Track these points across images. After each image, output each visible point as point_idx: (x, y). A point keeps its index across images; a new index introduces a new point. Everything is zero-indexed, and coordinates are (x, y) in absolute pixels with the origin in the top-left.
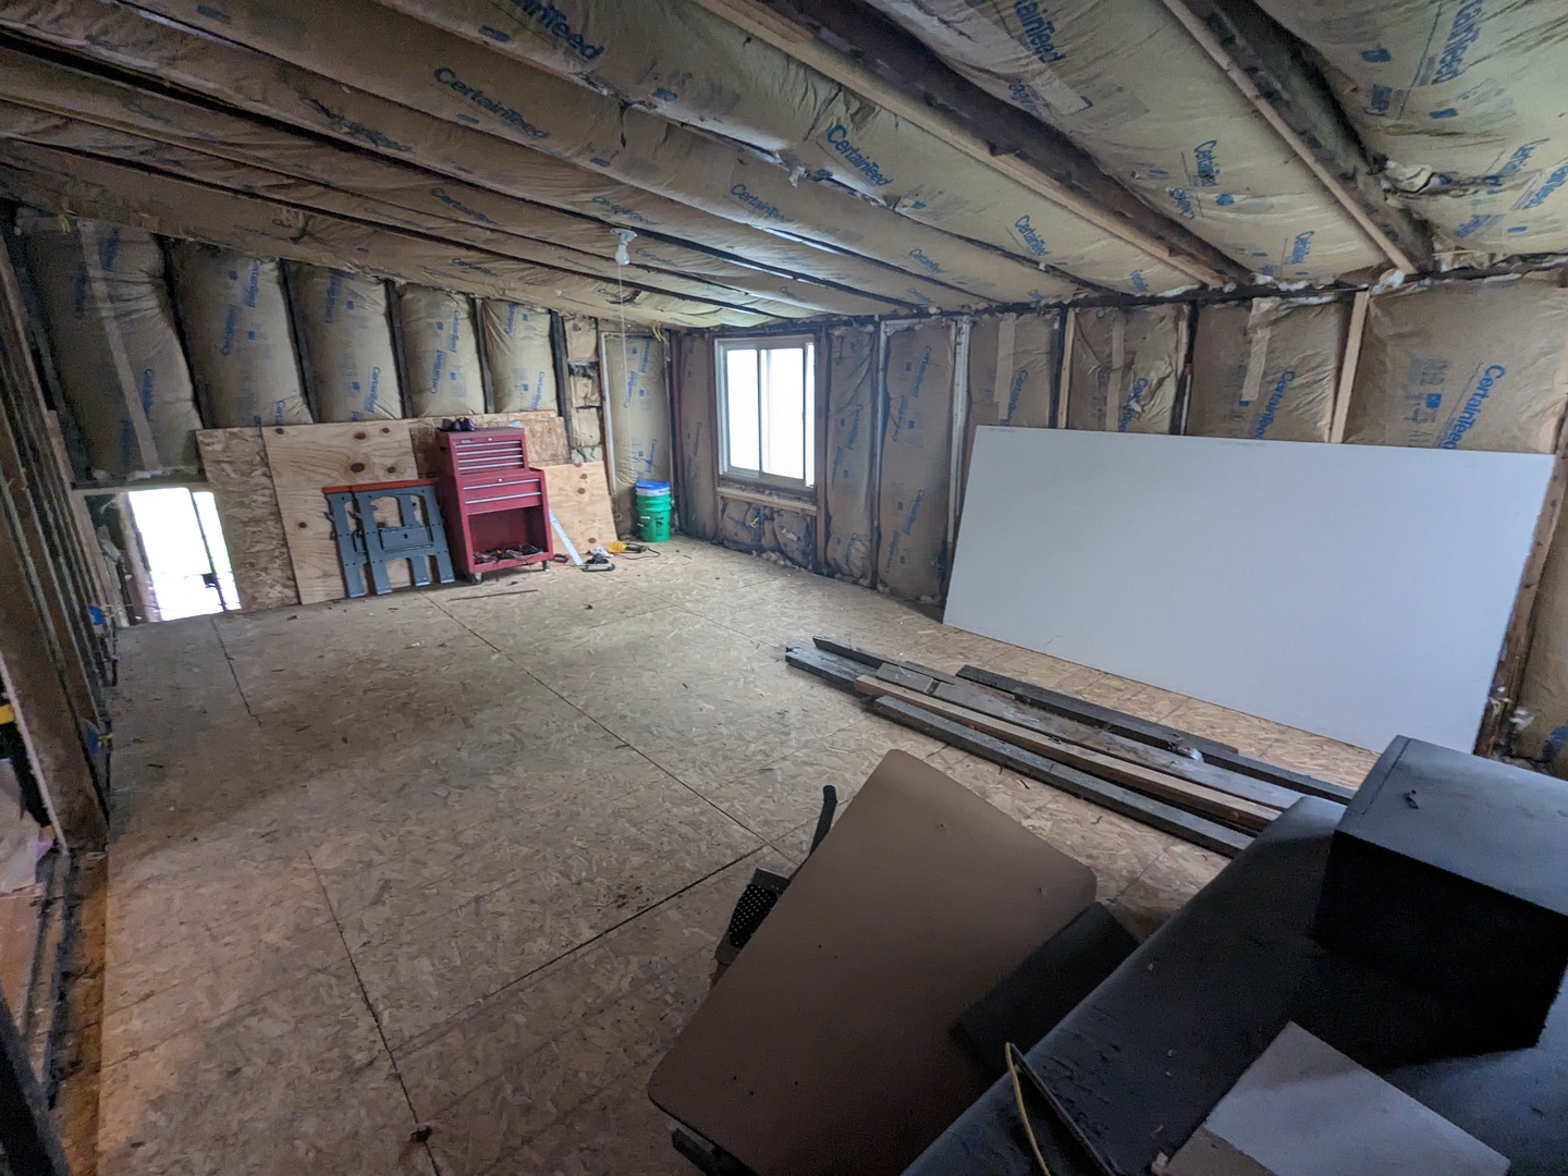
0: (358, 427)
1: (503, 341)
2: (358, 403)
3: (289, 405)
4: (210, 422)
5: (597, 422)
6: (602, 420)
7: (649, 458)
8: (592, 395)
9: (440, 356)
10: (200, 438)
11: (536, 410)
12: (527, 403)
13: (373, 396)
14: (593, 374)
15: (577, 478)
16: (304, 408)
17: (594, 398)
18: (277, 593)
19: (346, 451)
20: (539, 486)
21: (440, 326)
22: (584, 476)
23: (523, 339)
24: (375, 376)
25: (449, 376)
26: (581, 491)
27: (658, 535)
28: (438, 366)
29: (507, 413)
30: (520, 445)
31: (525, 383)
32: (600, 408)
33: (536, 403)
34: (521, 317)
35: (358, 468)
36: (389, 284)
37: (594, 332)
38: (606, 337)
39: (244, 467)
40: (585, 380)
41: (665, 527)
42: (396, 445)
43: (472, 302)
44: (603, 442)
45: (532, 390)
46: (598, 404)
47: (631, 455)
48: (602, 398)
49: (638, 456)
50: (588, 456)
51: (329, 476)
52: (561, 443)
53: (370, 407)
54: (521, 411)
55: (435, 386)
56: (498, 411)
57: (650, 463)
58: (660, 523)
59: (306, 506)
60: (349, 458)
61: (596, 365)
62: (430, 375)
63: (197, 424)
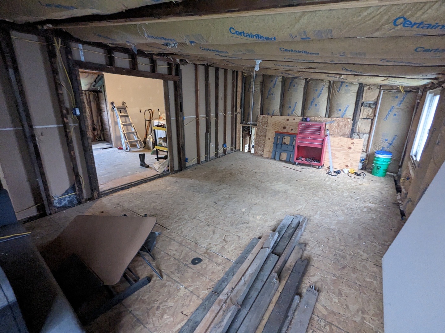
0: (288, 117)
1: (336, 94)
2: (289, 112)
3: (276, 111)
4: (262, 113)
5: (370, 125)
6: (372, 124)
7: (390, 142)
8: (371, 114)
9: (314, 99)
10: (258, 117)
11: (343, 118)
12: (339, 115)
13: (294, 110)
14: (373, 107)
15: (350, 143)
16: (279, 112)
17: (371, 115)
18: (260, 152)
19: (283, 123)
20: (323, 142)
21: (316, 90)
22: (353, 143)
23: (344, 93)
24: (295, 105)
25: (315, 105)
26: (350, 148)
27: (376, 173)
28: (312, 102)
29: (332, 118)
30: (320, 128)
31: (340, 108)
32: (372, 120)
33: (343, 116)
34: (345, 86)
35: (285, 128)
36: (306, 79)
37: (379, 90)
38: (383, 92)
39: (264, 124)
40: (369, 109)
41: (381, 171)
42: (295, 123)
43: (330, 82)
44: (370, 133)
45: (342, 111)
46: (372, 118)
47: (381, 139)
48: (375, 116)
49: (384, 140)
50: (361, 137)
51: (278, 128)
52: (349, 130)
53: (292, 113)
54: (337, 118)
55: (310, 108)
56: (329, 117)
57: (391, 144)
58: (379, 169)
59: (271, 134)
60: (283, 125)
61: (376, 104)
62: (309, 105)
63: (259, 114)
